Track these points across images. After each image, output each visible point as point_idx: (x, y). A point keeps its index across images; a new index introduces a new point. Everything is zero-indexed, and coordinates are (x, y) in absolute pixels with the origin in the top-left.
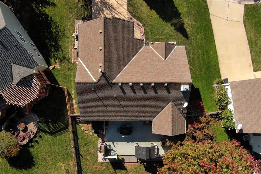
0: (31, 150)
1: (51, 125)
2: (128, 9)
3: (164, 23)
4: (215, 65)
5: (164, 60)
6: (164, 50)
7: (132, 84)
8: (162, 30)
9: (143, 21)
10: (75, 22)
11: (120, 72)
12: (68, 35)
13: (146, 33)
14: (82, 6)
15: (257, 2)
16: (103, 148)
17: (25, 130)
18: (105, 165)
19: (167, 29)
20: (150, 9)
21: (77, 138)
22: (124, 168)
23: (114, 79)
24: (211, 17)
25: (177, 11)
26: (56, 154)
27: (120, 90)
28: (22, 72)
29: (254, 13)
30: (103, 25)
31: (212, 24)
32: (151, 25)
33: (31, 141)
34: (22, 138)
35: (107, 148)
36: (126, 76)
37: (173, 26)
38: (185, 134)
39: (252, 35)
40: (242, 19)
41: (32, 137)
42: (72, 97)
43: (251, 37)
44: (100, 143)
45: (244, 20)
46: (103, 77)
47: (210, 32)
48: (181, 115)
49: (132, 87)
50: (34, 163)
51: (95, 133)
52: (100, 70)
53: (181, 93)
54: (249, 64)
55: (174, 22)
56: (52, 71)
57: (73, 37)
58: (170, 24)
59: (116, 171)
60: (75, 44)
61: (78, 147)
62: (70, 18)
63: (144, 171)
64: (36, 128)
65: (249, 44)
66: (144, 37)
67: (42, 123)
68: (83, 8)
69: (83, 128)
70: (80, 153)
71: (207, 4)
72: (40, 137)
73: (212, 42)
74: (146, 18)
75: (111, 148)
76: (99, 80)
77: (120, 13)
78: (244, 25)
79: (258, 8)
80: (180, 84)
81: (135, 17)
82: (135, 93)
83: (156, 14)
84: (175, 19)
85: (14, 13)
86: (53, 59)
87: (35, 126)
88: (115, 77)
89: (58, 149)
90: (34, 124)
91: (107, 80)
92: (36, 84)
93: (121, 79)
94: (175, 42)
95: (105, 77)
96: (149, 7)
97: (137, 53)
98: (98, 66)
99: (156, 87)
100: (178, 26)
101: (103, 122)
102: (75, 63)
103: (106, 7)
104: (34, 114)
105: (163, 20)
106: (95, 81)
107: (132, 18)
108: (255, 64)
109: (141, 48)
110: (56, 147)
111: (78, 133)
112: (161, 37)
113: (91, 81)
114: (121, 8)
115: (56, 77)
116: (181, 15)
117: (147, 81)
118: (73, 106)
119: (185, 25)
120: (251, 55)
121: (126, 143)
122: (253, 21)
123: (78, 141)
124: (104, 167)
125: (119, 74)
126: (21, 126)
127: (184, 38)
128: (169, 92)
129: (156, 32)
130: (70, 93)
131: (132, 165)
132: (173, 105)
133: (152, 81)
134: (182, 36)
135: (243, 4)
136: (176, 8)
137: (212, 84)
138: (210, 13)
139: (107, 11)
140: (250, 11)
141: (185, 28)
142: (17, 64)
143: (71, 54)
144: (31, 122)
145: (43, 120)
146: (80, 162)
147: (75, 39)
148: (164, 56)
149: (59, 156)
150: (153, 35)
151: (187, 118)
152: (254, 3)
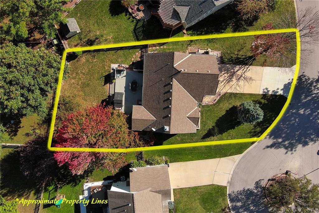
0: (124, 14)
1: (141, 29)
2: (228, 93)
3: (215, 120)
4: (180, 159)
5: (187, 116)
6: (194, 116)
7: (171, 92)
8: (209, 119)
9: (218, 104)
10: (219, 50)
11: (179, 83)
12: (209, 45)
13: (207, 106)
14: (232, 57)
15: (229, 196)
16: (122, 69)
17: (138, 10)
18: (108, 69)
19: (210, 123)
20: (227, 110)
21: (130, 49)
22: (106, 83)
23: (175, 79)
24: (219, 159)
25: (224, 132)
26: (119, 32)
27: (167, 83)
28: (183, 14)
29: (219, 193)
30: (213, 73)
31: (213, 159)
32: (214, 110)
33: (130, 14)
34: (133, 8)
35: (122, 71)
36: (176, 88)
37: (212, 128)
38: (131, 129)
39: (202, 190)
40: (215, 183)
41: (133, 15)
42: (161, 46)
43: (200, 189)
44: (125, 67)
45: (214, 185)
46: (177, 71)
47: (206, 157)
48: (146, 127)
49: (169, 91)
50: (114, 16)
51: (133, 63)
52: (182, 70)
53: (163, 127)
54: (179, 186)
55: (216, 129)
56: (182, 32)
57: (208, 49)
58: (214, 125)
59: (104, 78)
60: (202, 50)
61: (123, 49)
62: (222, 47)
63: (102, 99)
64: (139, 18)
65: (195, 187)
66: (205, 104)
67: (143, 23)
68: (231, 57)
69: (137, 54)
70: (119, 51)
71: (229, 156)
72: (133, 21)
73: (198, 158)
74: (219, 107)
75: (121, 74)
76: (175, 69)
77: (225, 86)
78: (210, 185)
79: (224, 196)
80: (169, 125)
81: (221, 98)
82: (165, 94)
83: (223, 115)
84: (218, 130)
85: (228, 4)
86: (192, 32)
87: (141, 17)
88: (176, 80)
89: (122, 34)
90: (142, 17)
91: (175, 74)
92: (174, 23)
93: (175, 84)
94: (199, 128)
95: (177, 73)
96: (228, 109)
97: (193, 97)
98: (185, 68)
99: (168, 109)
100: (212, 131)
101: (143, 69)
102: (187, 49)
103: (230, 76)
104: (150, 17)
105: (218, 120)
106: (175, 66)
107: (220, 96)
108: (179, 190)
109: (196, 100)
110: (124, 33)
111: (133, 49)
112: (204, 117)
113: (175, 62)
114: (229, 88)
115: (177, 34)
116: (221, 135)
117: (173, 103)
118: (154, 46)
119: (212, 137)
120: (186, 188)
121: (125, 86)
122: (213, 192)
123: (127, 49)
124: (107, 68)
125: (178, 83)
126: (141, 7)
127: (202, 136)
128: (164, 118)
129: (209, 114)
130: (165, 45)
131: (107, 89)
132: (154, 121)
133: (173, 106)
134: (204, 134)
135: (227, 185)
136: (227, 131)
137: (165, 156)
138: (222, 159)
139: (227, 76)
140: (221, 190)
141: (211, 137)
142: (189, 9)
143: (195, 47)
144: (144, 14)
145: (145, 23)
146: (112, 50)
147: (206, 51)
148: (189, 116)
149: (118, 35)
150: (206, 111)
151: (143, 131)
152: (228, 193)
